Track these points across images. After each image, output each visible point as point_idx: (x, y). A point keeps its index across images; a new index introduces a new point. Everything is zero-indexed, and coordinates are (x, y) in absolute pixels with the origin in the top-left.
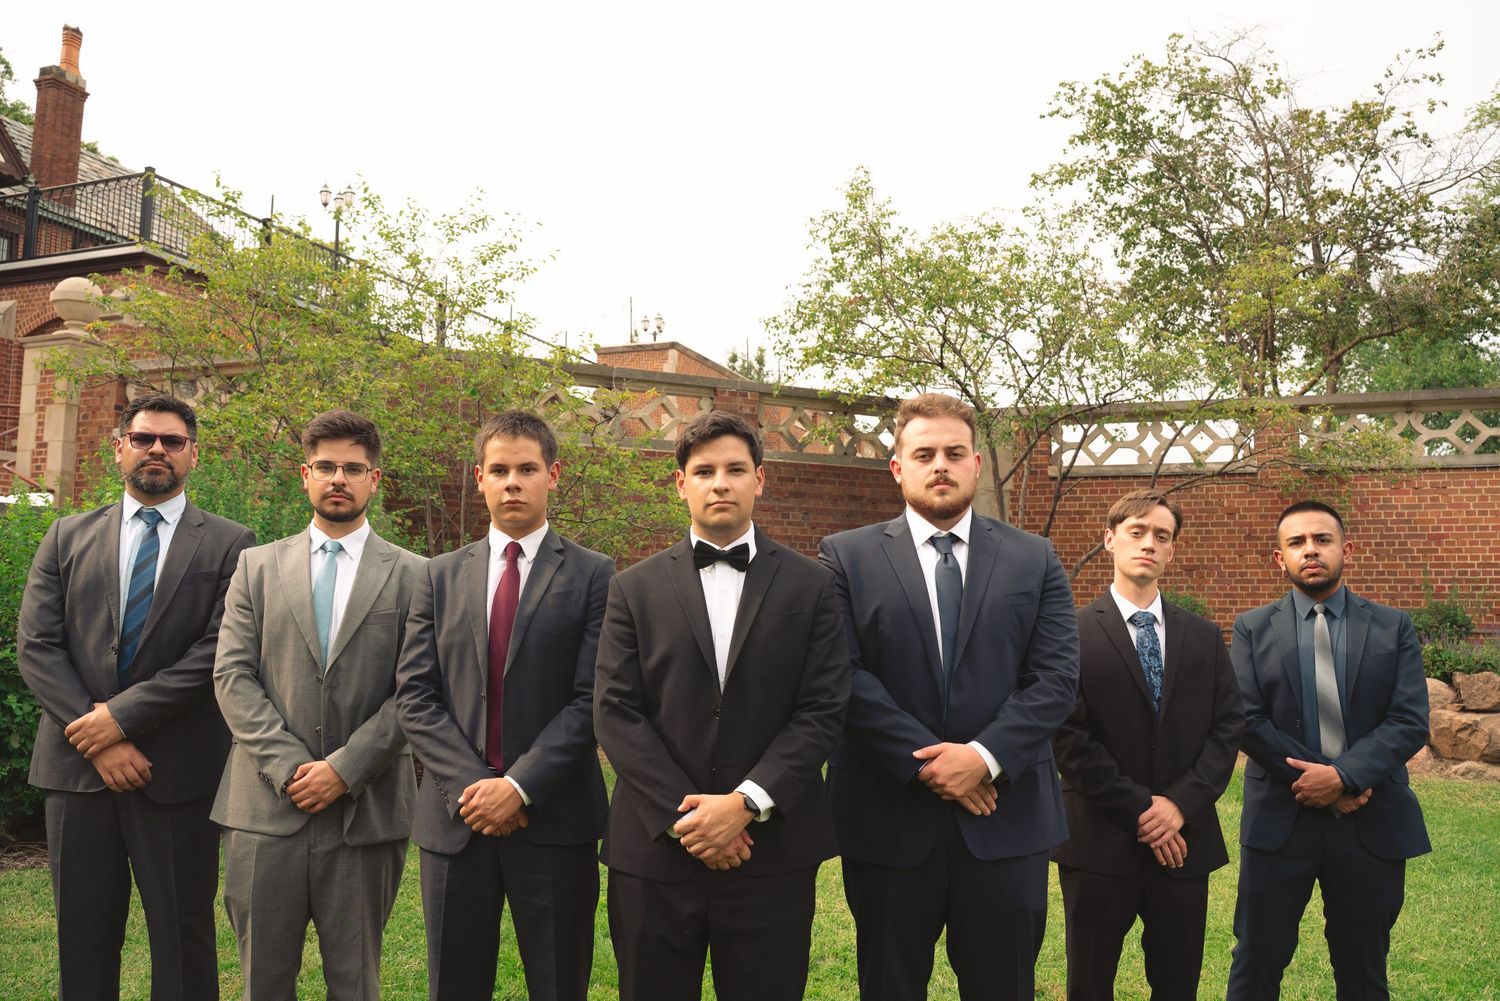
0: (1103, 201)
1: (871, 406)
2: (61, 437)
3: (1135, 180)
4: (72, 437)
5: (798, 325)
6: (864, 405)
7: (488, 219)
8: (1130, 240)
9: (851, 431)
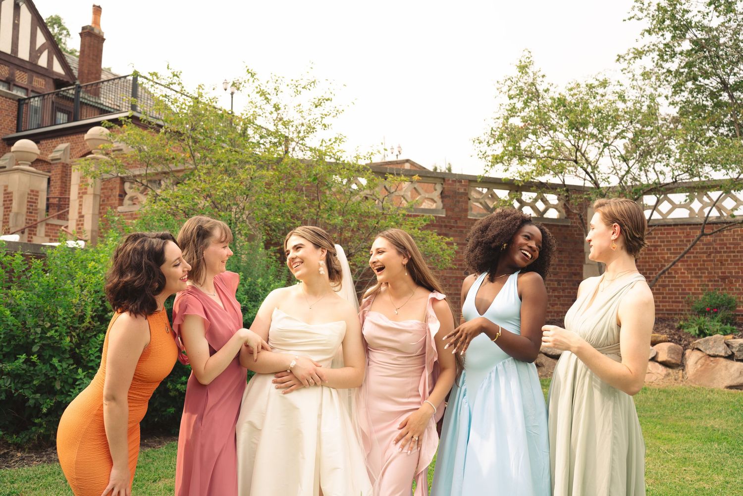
0: (662, 67)
1: (532, 187)
2: (91, 212)
3: (681, 53)
4: (97, 212)
5: (491, 142)
6: (528, 186)
7: (317, 81)
8: (678, 89)
9: (520, 201)
